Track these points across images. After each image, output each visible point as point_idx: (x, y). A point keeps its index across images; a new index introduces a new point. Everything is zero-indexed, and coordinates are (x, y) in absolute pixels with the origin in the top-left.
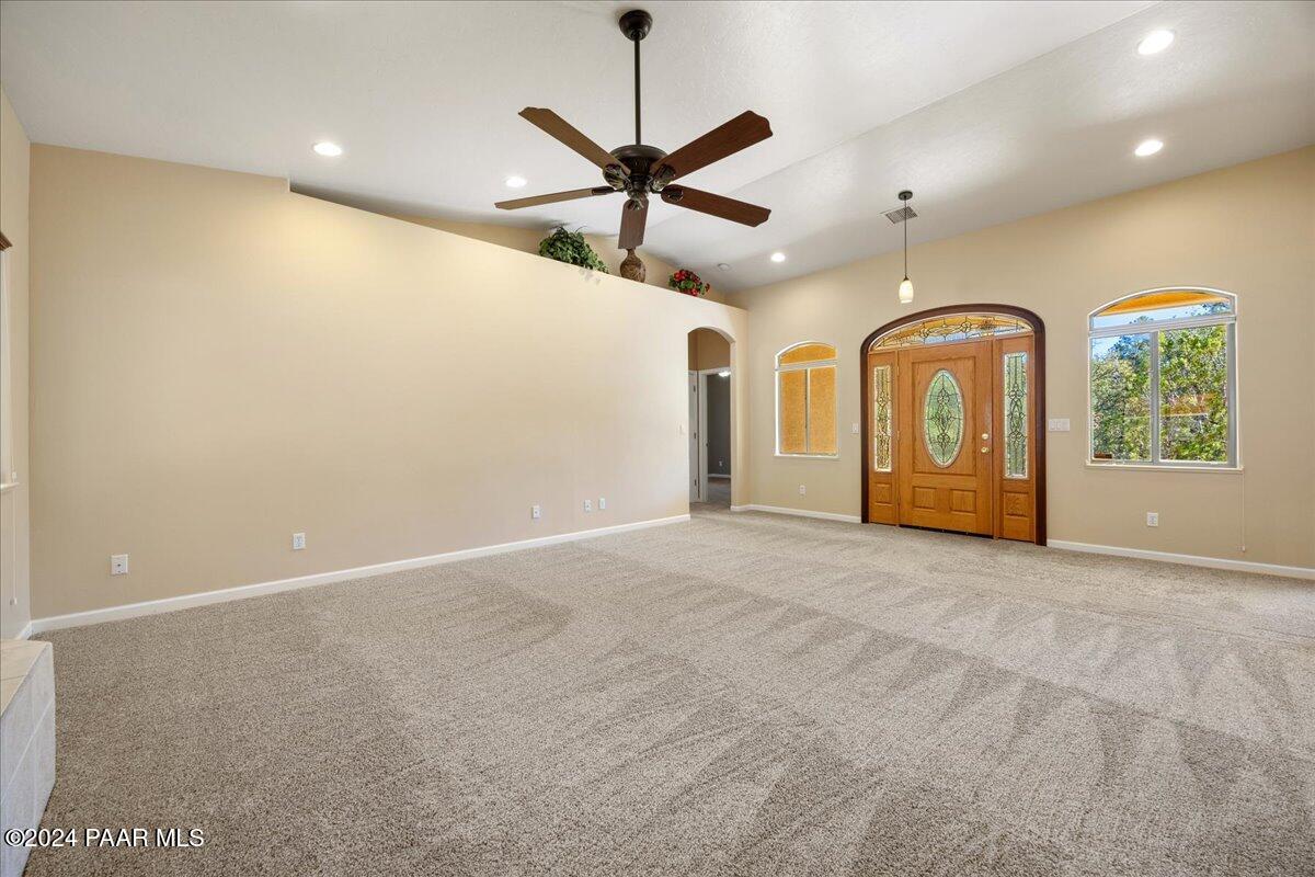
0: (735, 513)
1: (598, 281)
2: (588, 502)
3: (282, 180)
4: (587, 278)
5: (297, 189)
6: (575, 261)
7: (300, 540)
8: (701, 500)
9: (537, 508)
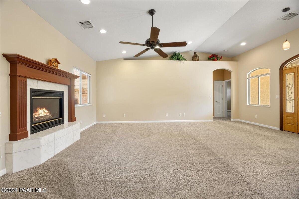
0: (232, 121)
1: (183, 63)
2: (180, 114)
3: (122, 58)
4: (180, 63)
5: (125, 59)
6: (177, 60)
7: (125, 115)
8: (225, 117)
9: (167, 114)
